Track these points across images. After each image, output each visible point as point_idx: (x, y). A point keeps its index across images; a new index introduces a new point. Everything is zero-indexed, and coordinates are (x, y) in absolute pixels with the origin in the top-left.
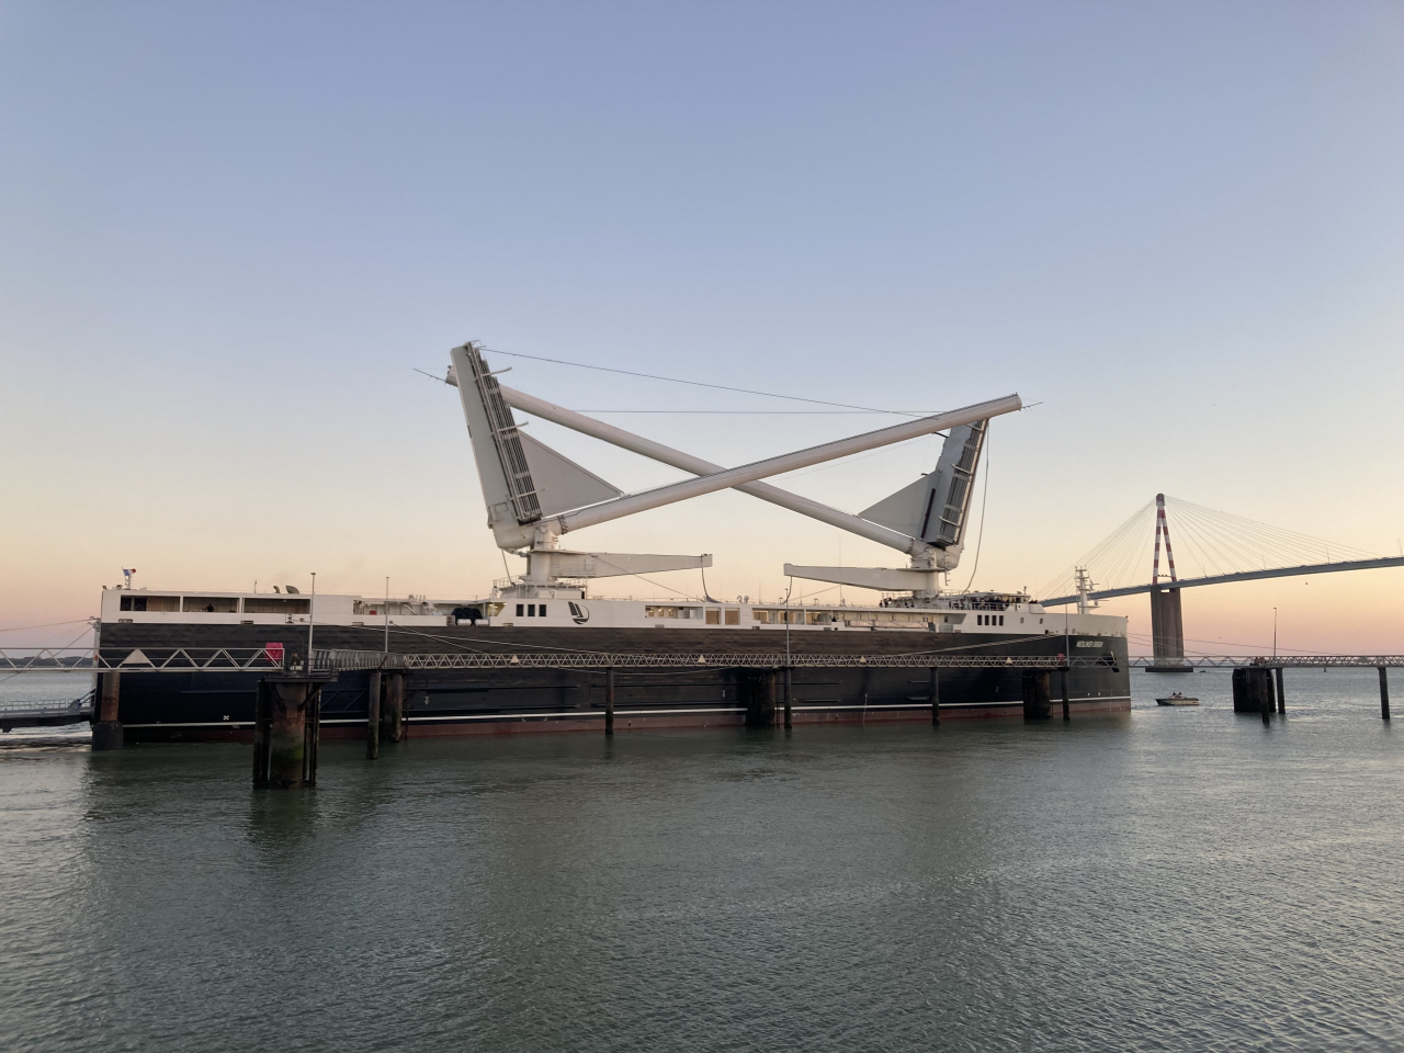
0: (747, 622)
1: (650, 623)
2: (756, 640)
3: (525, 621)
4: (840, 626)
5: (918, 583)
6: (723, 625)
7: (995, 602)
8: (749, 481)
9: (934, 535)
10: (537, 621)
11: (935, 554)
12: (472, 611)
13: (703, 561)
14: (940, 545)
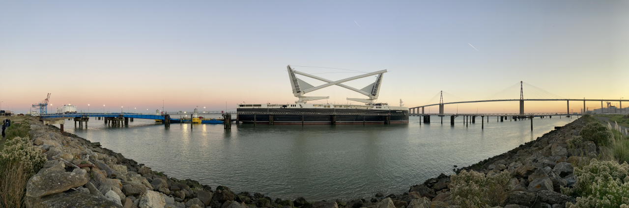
0: (332, 107)
1: (314, 107)
2: (332, 110)
3: (292, 107)
4: (350, 108)
5: (370, 101)
6: (327, 108)
7: (380, 104)
8: (338, 83)
9: (373, 93)
10: (294, 107)
11: (373, 97)
12: (285, 106)
13: (328, 97)
14: (374, 95)
